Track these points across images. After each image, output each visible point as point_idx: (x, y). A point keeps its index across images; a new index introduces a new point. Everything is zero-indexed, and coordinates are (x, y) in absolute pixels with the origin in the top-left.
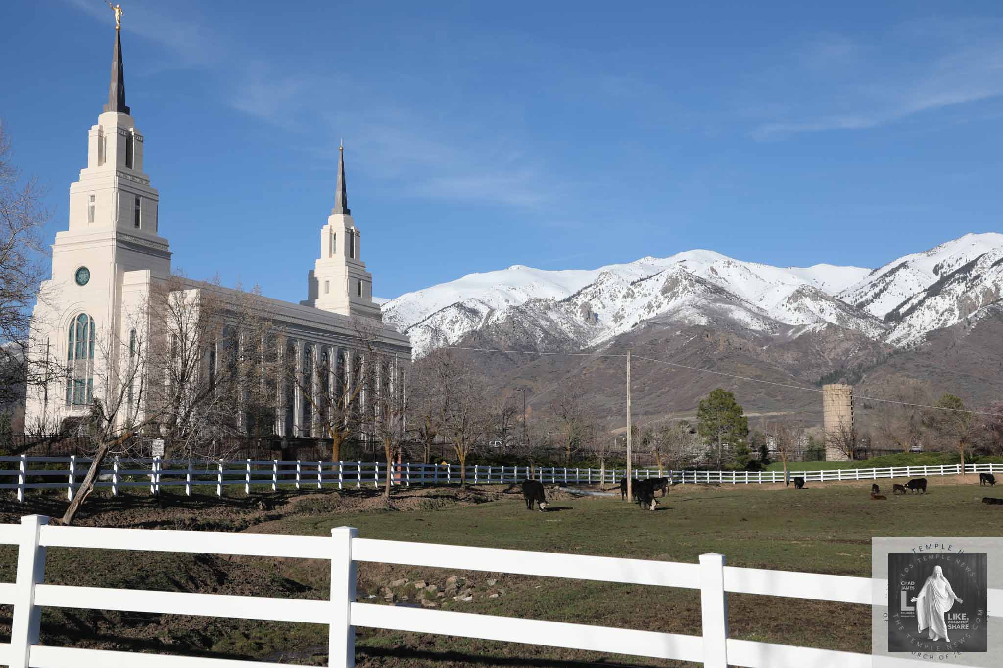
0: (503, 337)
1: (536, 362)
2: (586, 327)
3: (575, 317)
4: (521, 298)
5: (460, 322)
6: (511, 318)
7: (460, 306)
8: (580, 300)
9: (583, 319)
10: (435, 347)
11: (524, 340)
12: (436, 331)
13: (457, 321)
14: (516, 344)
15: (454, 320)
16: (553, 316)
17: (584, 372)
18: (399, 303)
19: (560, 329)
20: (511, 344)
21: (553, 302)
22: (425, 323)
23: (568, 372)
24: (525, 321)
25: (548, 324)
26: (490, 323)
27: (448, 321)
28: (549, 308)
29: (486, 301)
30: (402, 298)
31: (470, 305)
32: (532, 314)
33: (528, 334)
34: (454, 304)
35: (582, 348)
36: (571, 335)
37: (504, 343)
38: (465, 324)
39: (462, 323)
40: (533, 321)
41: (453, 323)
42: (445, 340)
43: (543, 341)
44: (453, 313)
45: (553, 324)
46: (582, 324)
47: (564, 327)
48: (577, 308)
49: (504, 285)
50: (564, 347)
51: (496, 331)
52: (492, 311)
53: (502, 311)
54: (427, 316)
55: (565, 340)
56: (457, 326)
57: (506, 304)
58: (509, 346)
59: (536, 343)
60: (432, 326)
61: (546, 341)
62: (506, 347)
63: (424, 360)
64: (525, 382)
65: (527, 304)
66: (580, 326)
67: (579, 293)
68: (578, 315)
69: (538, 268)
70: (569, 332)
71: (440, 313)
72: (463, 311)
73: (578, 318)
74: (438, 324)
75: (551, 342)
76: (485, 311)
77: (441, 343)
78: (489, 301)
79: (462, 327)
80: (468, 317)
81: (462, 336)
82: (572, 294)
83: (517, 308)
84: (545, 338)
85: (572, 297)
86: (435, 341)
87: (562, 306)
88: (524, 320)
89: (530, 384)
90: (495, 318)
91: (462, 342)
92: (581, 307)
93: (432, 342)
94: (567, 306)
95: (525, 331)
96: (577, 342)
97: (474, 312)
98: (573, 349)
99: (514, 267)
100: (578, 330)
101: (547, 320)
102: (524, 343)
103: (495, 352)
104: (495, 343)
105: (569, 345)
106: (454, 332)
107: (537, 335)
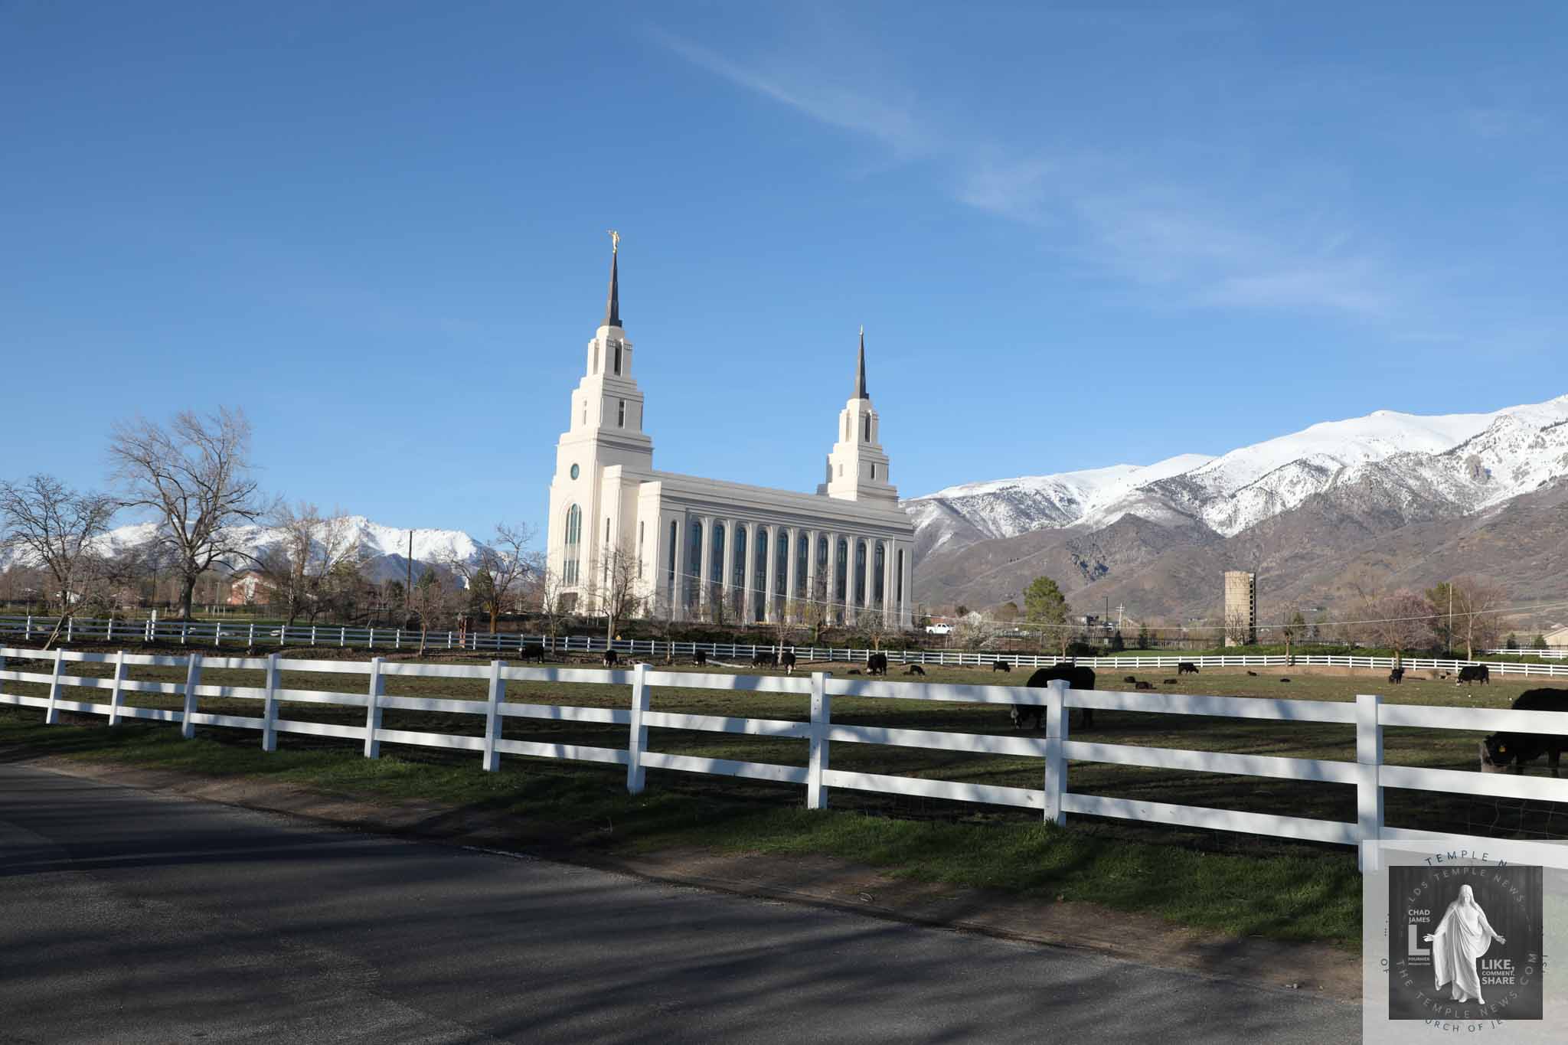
0: (1356, 501)
1: (1398, 532)
2: (1472, 486)
3: (1457, 475)
4: (1383, 451)
5: (1303, 482)
6: (1368, 477)
7: (1303, 463)
8: (1465, 455)
9: (1468, 476)
10: (1270, 514)
11: (1384, 504)
12: (1271, 495)
13: (1299, 482)
14: (1373, 509)
15: (1295, 480)
16: (1426, 473)
17: (1462, 544)
18: (1227, 460)
19: (1436, 491)
20: (1366, 510)
21: (1427, 456)
22: (1258, 485)
23: (1442, 544)
24: (1386, 480)
25: (1418, 483)
26: (1339, 483)
27: (1287, 481)
28: (1420, 463)
29: (1338, 456)
30: (1231, 455)
31: (1316, 462)
32: (1396, 472)
33: (1389, 496)
34: (1296, 461)
35: (1466, 513)
36: (1451, 498)
37: (1357, 508)
38: (1309, 485)
39: (1305, 484)
40: (1397, 480)
41: (1293, 484)
42: (1283, 504)
43: (1410, 504)
44: (1294, 471)
45: (1426, 484)
46: (1467, 483)
47: (1441, 488)
48: (1461, 462)
49: (1362, 436)
50: (1440, 512)
51: (1346, 494)
52: (1344, 467)
53: (1356, 468)
54: (1261, 475)
55: (1443, 503)
56: (1299, 488)
57: (1366, 459)
58: (1364, 512)
59: (1400, 508)
60: (1266, 488)
61: (1415, 506)
62: (1360, 512)
63: (1253, 529)
64: (1380, 556)
65: (1390, 460)
66: (1464, 486)
67: (1466, 444)
68: (1462, 471)
69: (1410, 413)
70: (1448, 493)
71: (1277, 472)
72: (1307, 469)
73: (1462, 475)
74: (1274, 485)
75: (1422, 506)
76: (1334, 467)
77: (1278, 509)
78: (1342, 456)
79: (1305, 488)
80: (1313, 476)
81: (1301, 500)
82: (1456, 445)
83: (1376, 464)
84: (1414, 501)
85: (1456, 448)
86: (1270, 506)
87: (1439, 461)
88: (1384, 479)
89: (1387, 558)
90: (1346, 477)
91: (1302, 508)
92: (1466, 460)
93: (1266, 509)
94: (1447, 461)
95: (1386, 493)
96: (1459, 506)
97: (1321, 470)
98: (1453, 516)
99: (1378, 413)
100: (1461, 490)
101: (1417, 478)
102: (1384, 508)
103: (1345, 518)
104: (1346, 508)
105: (1447, 510)
106: (1294, 494)
107: (1402, 497)
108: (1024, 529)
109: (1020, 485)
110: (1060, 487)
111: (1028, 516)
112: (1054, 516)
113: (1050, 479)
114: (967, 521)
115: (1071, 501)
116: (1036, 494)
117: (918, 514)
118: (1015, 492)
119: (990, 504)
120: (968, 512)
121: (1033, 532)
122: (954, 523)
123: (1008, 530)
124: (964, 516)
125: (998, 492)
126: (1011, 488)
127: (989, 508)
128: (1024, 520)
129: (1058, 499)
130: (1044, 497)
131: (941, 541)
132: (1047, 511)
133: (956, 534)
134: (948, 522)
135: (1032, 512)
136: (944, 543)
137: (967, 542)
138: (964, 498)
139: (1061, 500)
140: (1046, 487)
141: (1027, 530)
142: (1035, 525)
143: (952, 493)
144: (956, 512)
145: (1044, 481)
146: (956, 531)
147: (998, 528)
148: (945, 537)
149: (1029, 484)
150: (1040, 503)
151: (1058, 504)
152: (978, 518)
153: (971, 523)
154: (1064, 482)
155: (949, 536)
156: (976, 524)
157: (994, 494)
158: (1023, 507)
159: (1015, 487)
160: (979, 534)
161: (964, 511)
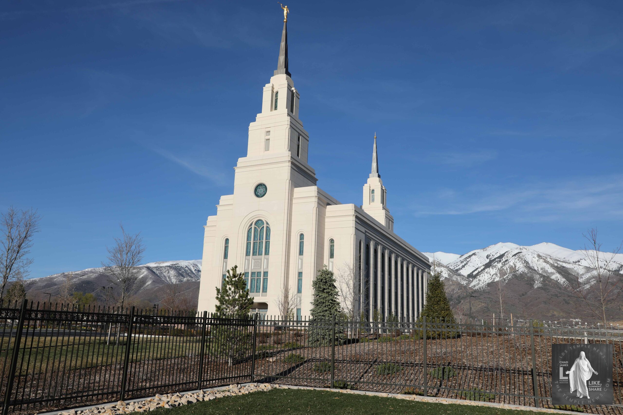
108: (181, 281)
109: (180, 263)
110: (195, 265)
111: (183, 276)
112: (192, 276)
113: (191, 262)
114: (158, 276)
115: (199, 271)
116: (186, 267)
117: (138, 272)
118: (178, 266)
119: (168, 270)
120: (159, 273)
121: (185, 282)
122: (153, 277)
123: (174, 281)
124: (157, 274)
125: (171, 265)
126: (176, 264)
127: (167, 272)
128: (181, 277)
129: (194, 270)
130: (189, 269)
131: (147, 284)
132: (190, 274)
133: (154, 281)
134: (151, 276)
135: (184, 274)
136: (149, 285)
137: (158, 285)
138: (158, 267)
139: (195, 270)
140: (190, 265)
141: (182, 281)
142: (185, 279)
143: (152, 265)
144: (154, 273)
145: (189, 263)
146: (154, 280)
147: (170, 280)
148: (149, 283)
149: (183, 263)
150: (187, 271)
151: (194, 272)
152: (163, 275)
153: (160, 277)
154: (197, 264)
155: (151, 282)
156: (162, 278)
157: (169, 266)
158: (181, 272)
159: (178, 264)
160: (163, 282)
161: (157, 272)
